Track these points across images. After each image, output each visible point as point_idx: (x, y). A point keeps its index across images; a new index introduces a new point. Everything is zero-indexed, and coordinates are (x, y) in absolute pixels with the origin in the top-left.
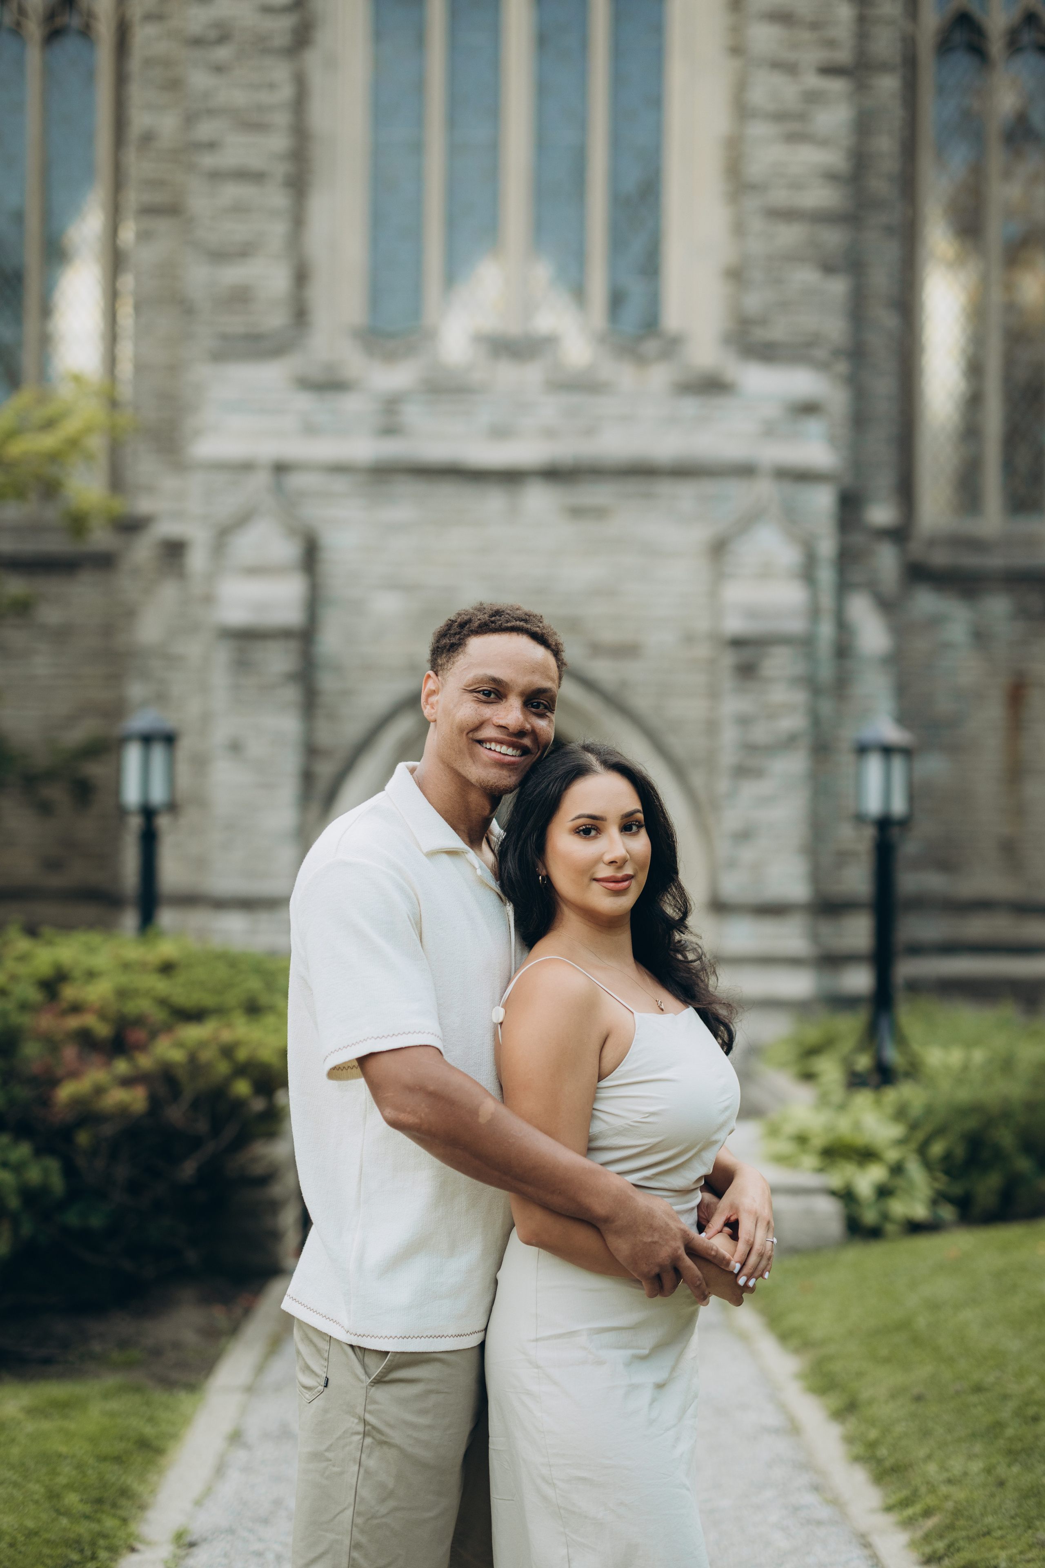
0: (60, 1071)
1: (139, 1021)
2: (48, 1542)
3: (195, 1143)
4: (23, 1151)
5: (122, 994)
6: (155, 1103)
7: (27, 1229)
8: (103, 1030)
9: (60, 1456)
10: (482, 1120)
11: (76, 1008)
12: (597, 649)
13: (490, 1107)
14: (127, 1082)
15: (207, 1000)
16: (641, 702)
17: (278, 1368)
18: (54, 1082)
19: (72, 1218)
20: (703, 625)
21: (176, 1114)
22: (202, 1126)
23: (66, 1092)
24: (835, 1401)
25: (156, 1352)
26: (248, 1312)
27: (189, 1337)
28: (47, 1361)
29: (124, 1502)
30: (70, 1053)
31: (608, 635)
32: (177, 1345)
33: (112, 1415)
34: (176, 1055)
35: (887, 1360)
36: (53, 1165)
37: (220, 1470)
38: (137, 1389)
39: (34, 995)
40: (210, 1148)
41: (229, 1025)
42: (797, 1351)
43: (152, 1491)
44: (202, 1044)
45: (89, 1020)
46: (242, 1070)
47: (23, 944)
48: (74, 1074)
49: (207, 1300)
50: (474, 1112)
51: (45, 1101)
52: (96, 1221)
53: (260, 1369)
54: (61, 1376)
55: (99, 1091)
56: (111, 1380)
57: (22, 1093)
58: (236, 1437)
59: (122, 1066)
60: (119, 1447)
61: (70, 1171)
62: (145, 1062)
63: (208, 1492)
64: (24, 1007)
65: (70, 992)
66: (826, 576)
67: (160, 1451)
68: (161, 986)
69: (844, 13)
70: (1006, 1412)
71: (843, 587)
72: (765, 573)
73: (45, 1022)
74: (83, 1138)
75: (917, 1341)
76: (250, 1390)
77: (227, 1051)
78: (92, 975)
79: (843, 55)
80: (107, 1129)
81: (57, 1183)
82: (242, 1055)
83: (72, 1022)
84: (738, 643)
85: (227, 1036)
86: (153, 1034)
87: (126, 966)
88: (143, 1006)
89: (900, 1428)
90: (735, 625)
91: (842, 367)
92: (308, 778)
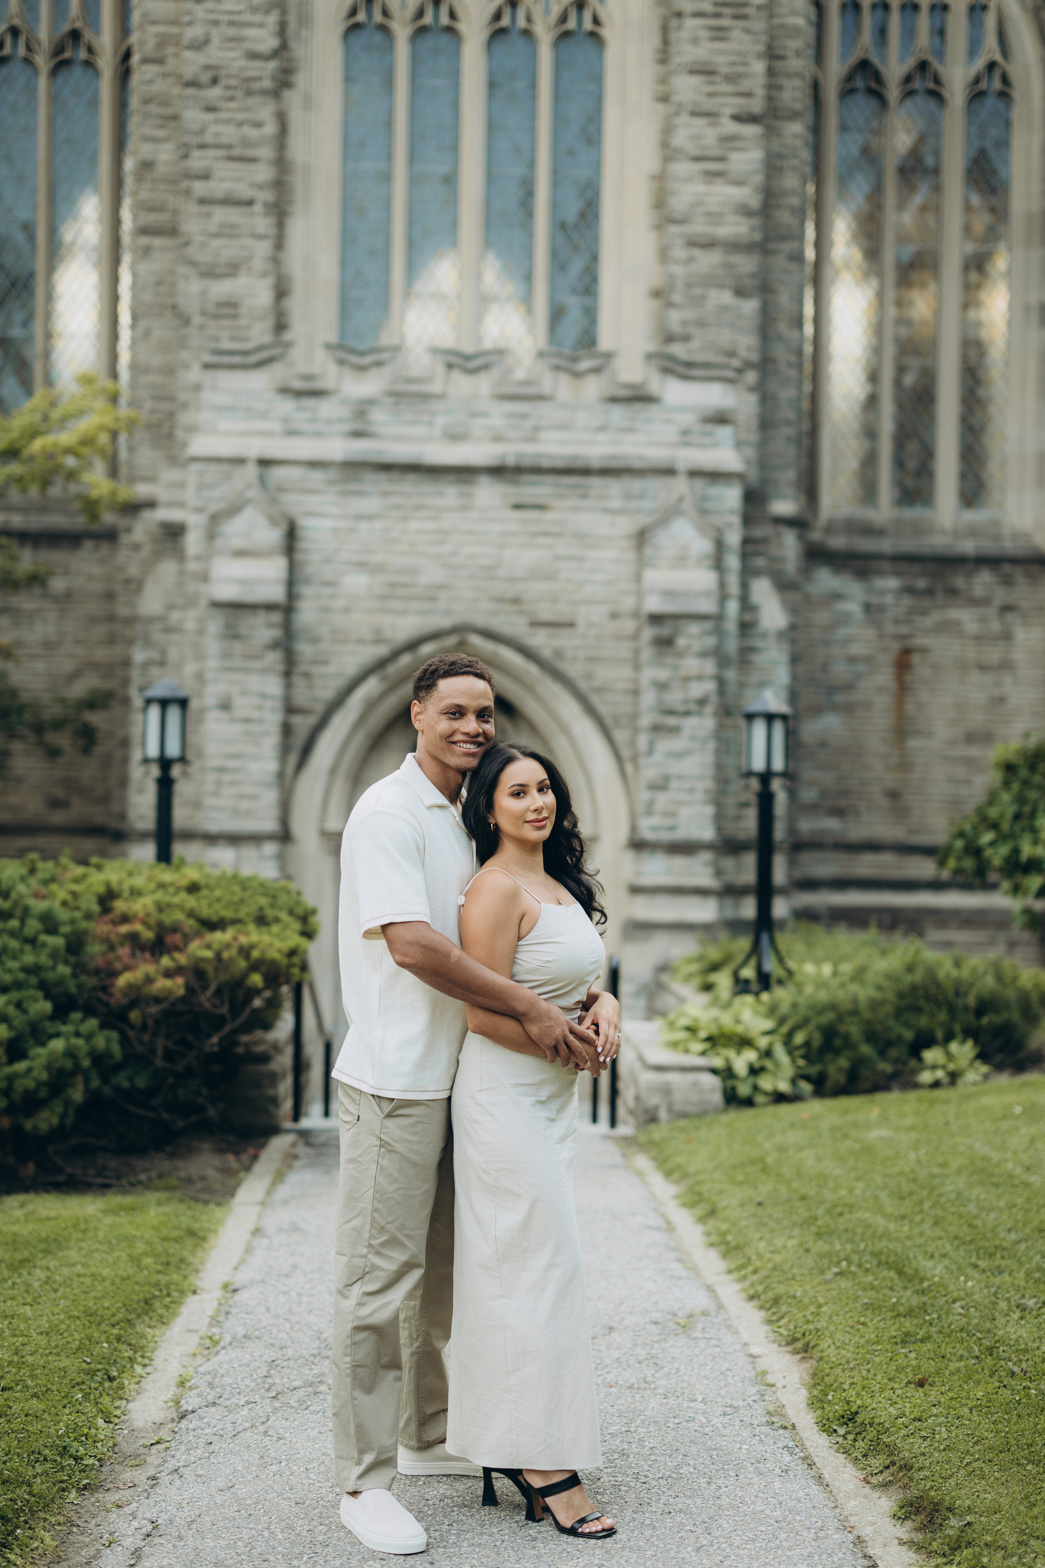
0: (118, 966)
1: (175, 929)
2: (137, 1283)
3: (218, 1022)
4: (92, 1023)
5: (160, 908)
6: (190, 990)
7: (95, 1083)
8: (148, 935)
9: (134, 1236)
10: (452, 960)
11: (125, 919)
12: (536, 624)
13: (456, 952)
14: (168, 974)
15: (228, 914)
16: (574, 670)
17: (283, 1191)
18: (115, 974)
19: (122, 1080)
20: (628, 603)
21: (205, 999)
22: (225, 1010)
23: (122, 981)
24: (700, 1211)
25: (189, 1181)
26: (255, 1158)
27: (211, 1173)
29: (183, 1266)
30: (124, 951)
31: (546, 611)
32: (203, 1178)
33: (166, 1214)
34: (208, 954)
35: (741, 1184)
36: (114, 1035)
37: (249, 1250)
38: (180, 1202)
39: (95, 908)
40: (227, 1029)
41: (247, 934)
42: (677, 1182)
43: (202, 1263)
44: (228, 946)
45: (138, 927)
46: (255, 966)
47: (79, 870)
48: (127, 968)
49: (220, 1151)
50: (448, 956)
51: (105, 989)
52: (141, 1082)
53: (269, 1192)
54: (124, 1192)
55: (149, 980)
56: (159, 1196)
57: (91, 982)
58: (257, 1232)
59: (165, 962)
60: (176, 1233)
61: (124, 1041)
62: (182, 959)
63: (242, 1261)
64: (88, 916)
65: (120, 906)
66: (733, 562)
67: (204, 1239)
68: (191, 902)
69: (759, 67)
70: (820, 1212)
71: (747, 573)
72: (681, 560)
73: (102, 928)
74: (134, 1016)
75: (765, 1170)
76: (263, 1203)
77: (245, 952)
78: (136, 893)
79: (757, 105)
80: (153, 1009)
81: (116, 1049)
82: (255, 954)
83: (124, 929)
84: (656, 619)
85: (243, 940)
86: (187, 939)
87: (162, 886)
88: (178, 916)
89: (743, 1223)
90: (654, 604)
91: (751, 377)
92: (287, 730)
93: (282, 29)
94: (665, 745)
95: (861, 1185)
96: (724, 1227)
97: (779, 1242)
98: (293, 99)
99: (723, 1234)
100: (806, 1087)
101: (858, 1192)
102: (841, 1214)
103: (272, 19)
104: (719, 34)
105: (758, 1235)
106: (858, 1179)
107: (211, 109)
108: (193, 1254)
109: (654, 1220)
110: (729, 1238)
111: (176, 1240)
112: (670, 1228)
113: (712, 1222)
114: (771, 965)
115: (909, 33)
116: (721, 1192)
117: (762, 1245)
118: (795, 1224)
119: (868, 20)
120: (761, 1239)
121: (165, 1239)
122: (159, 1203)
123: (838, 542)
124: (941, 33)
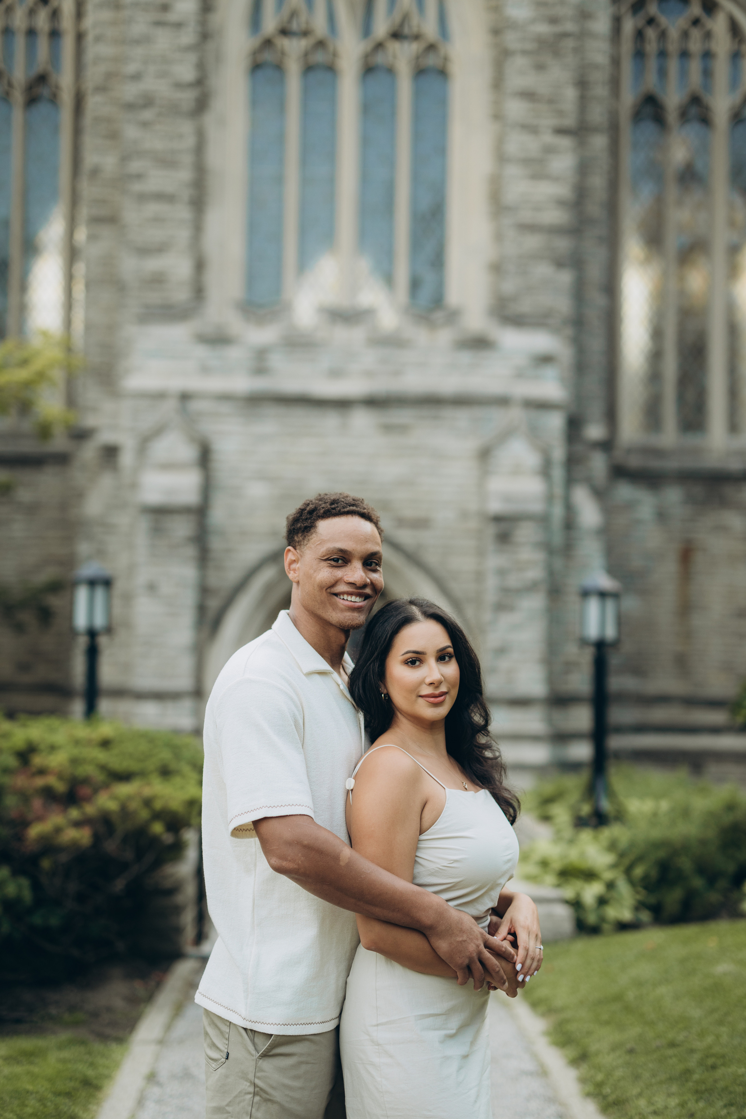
0: (30, 817)
1: (86, 781)
3: (124, 867)
4: (4, 873)
5: (75, 761)
6: (97, 839)
7: (5, 928)
8: (60, 787)
10: (342, 863)
11: (42, 772)
12: (401, 522)
13: (347, 853)
14: (77, 824)
15: (134, 766)
16: (432, 559)
17: (182, 1026)
18: (26, 824)
19: (37, 920)
20: (473, 506)
21: (111, 846)
22: (129, 855)
23: (35, 831)
24: (570, 1052)
25: (95, 1015)
26: (159, 986)
27: (118, 1003)
28: (18, 1021)
30: (37, 804)
31: (409, 513)
32: (109, 1009)
33: (64, 1061)
34: (113, 806)
35: (607, 1024)
36: (25, 882)
37: (141, 1100)
38: (83, 1043)
39: (14, 763)
40: (134, 870)
41: (151, 786)
44: (132, 797)
45: (52, 781)
46: (157, 816)
47: (5, 726)
48: (40, 819)
49: (129, 977)
50: (337, 858)
51: (20, 838)
52: (54, 921)
53: (169, 1027)
54: (30, 1032)
55: (58, 830)
56: (64, 1036)
57: (3, 831)
58: (152, 1077)
59: (74, 813)
60: (70, 1085)
61: (36, 886)
62: (90, 810)
64: (7, 771)
65: (37, 760)
66: (558, 473)
67: (98, 1088)
68: (101, 756)
69: (570, 94)
70: (693, 1062)
71: (570, 481)
72: (516, 471)
73: (20, 781)
74: (46, 864)
75: (628, 1009)
76: (161, 1042)
77: (148, 802)
78: (53, 748)
79: (570, 121)
80: (64, 858)
81: (27, 895)
82: (158, 805)
83: (40, 782)
84: (498, 519)
85: (147, 791)
86: (96, 791)
87: (77, 742)
88: (89, 770)
89: (619, 1073)
90: (495, 506)
91: (569, 331)
92: (201, 609)
93: (201, 66)
94: (506, 620)
95: (724, 1030)
96: (600, 1077)
97: (660, 1101)
98: (209, 119)
99: (599, 1085)
100: (645, 916)
101: (724, 1039)
102: (714, 1067)
103: (192, 58)
104: (540, 67)
105: (635, 1091)
106: (721, 1023)
107: (145, 125)
108: (86, 1109)
109: (529, 1065)
110: (607, 1090)
111: (68, 1095)
112: (543, 1072)
113: (584, 1067)
114: (606, 805)
115: (684, 73)
116: (589, 1033)
117: (642, 1103)
118: (671, 1079)
119: (652, 64)
120: (640, 1095)
121: (58, 1094)
122: (60, 1047)
123: (634, 462)
124: (707, 73)
